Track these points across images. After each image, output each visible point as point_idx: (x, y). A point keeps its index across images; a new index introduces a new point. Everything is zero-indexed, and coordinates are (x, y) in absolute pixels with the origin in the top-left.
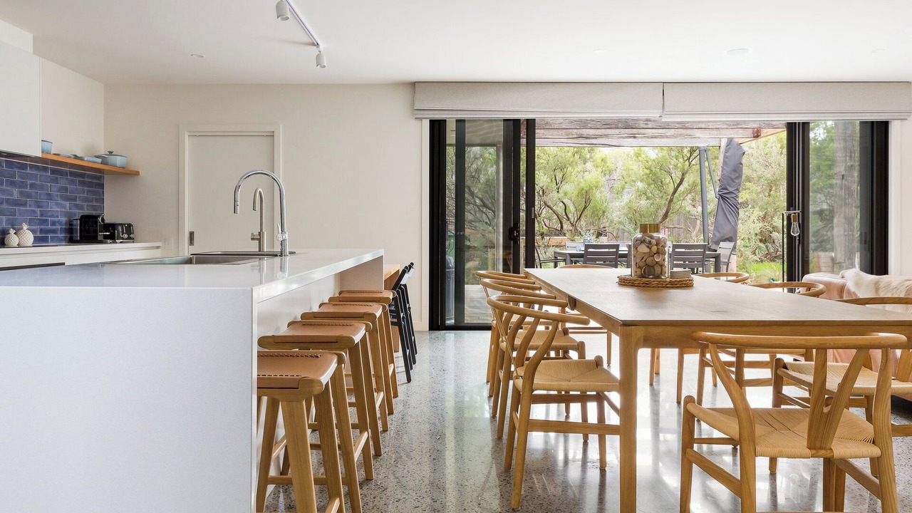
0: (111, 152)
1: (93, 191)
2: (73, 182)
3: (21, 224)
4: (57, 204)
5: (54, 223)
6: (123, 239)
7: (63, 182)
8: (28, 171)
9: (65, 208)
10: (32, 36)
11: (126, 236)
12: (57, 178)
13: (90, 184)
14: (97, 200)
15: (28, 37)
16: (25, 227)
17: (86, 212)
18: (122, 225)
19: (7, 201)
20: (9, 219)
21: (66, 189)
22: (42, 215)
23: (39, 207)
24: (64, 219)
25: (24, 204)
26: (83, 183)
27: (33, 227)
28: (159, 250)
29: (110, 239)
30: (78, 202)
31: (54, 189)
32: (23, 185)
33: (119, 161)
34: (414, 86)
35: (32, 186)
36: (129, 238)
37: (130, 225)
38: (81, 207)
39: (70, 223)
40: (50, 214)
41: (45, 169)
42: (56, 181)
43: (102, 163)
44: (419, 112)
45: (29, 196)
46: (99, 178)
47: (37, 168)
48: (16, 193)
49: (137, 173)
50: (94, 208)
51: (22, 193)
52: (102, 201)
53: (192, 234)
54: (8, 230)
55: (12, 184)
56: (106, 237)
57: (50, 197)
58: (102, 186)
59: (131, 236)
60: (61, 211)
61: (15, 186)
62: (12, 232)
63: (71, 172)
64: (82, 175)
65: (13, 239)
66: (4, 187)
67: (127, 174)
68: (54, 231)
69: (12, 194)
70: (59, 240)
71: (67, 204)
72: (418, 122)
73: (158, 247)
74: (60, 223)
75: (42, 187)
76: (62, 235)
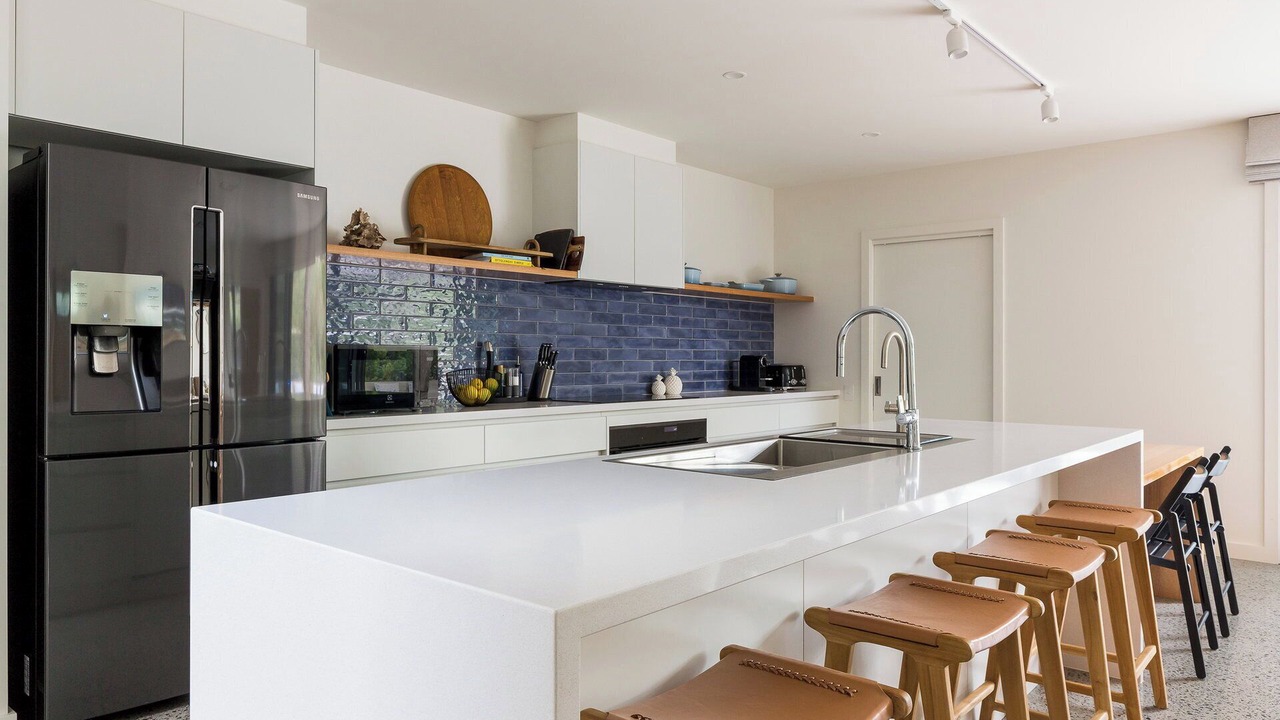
0: (778, 275)
1: (759, 325)
2: (734, 315)
3: (669, 370)
4: (715, 343)
5: (710, 366)
6: (791, 385)
7: (721, 316)
8: (681, 305)
9: (723, 346)
10: (674, 143)
11: (794, 382)
12: (714, 311)
13: (755, 316)
14: (764, 335)
15: (670, 145)
16: (674, 372)
17: (749, 351)
18: (790, 367)
19: (656, 341)
20: (658, 363)
21: (725, 324)
22: (695, 357)
23: (693, 347)
24: (723, 361)
25: (676, 345)
26: (746, 316)
27: (683, 372)
28: (837, 400)
29: (773, 386)
30: (740, 339)
31: (710, 324)
32: (673, 322)
33: (786, 285)
34: (1246, 123)
35: (685, 322)
36: (799, 384)
37: (800, 368)
38: (743, 345)
39: (730, 365)
40: (706, 354)
41: (700, 301)
42: (713, 314)
43: (765, 290)
44: (1256, 170)
45: (681, 334)
46: (767, 308)
47: (690, 301)
48: (665, 332)
49: (810, 300)
50: (761, 346)
51: (672, 332)
52: (771, 336)
53: (878, 380)
54: (656, 376)
55: (662, 321)
56: (768, 383)
57: (705, 334)
58: (771, 317)
59: (803, 381)
60: (718, 351)
61: (665, 324)
62: (659, 378)
63: (731, 303)
64: (745, 306)
65: (660, 388)
66: (652, 326)
67: (800, 301)
68: (711, 376)
69: (661, 334)
70: (716, 386)
71: (727, 342)
72: (1255, 190)
73: (835, 397)
74: (718, 366)
75: (696, 323)
76: (719, 381)
